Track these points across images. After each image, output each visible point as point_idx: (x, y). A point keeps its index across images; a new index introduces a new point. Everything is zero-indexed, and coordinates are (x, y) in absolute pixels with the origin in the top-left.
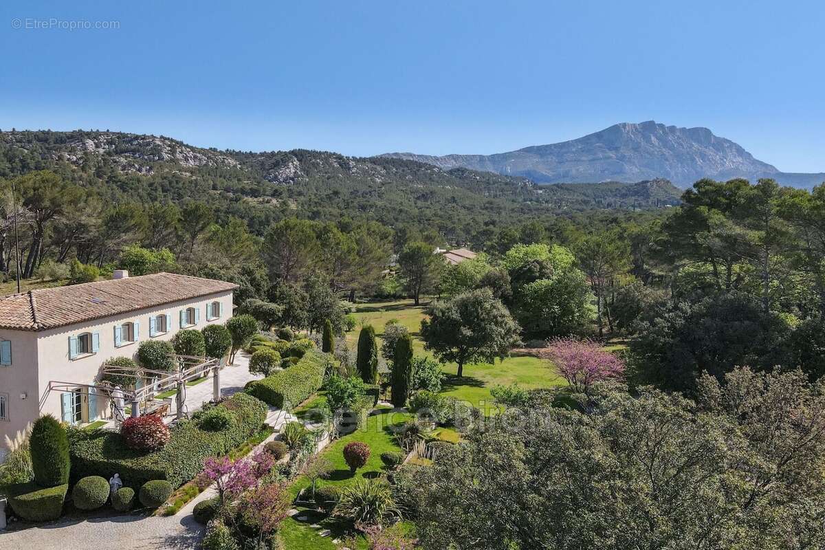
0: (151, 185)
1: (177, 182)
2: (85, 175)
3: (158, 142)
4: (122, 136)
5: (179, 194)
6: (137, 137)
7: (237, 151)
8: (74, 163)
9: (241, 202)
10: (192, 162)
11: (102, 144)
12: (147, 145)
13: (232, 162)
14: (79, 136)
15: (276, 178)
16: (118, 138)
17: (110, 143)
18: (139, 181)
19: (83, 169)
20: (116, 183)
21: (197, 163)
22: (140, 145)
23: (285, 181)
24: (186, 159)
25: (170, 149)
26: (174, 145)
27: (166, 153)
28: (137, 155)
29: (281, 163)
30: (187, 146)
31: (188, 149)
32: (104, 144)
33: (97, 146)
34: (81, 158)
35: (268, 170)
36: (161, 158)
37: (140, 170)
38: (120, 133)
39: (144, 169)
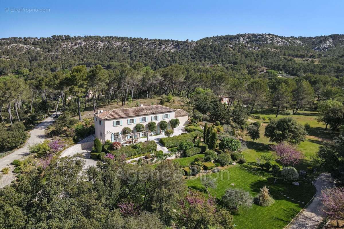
0: (257, 55)
1: (268, 53)
2: (233, 52)
3: (267, 36)
4: (253, 35)
5: (267, 58)
6: (259, 35)
7: (303, 36)
8: (231, 48)
9: (292, 61)
10: (280, 43)
11: (246, 39)
12: (263, 38)
13: (299, 42)
14: (238, 36)
15: (319, 48)
16: (252, 36)
17: (248, 38)
18: (253, 53)
19: (234, 50)
20: (244, 54)
21: (282, 44)
22: (260, 38)
23: (323, 49)
24: (278, 43)
25: (271, 38)
26: (273, 37)
27: (269, 40)
28: (258, 42)
29: (323, 41)
30: (279, 37)
31: (279, 38)
32: (247, 39)
33: (244, 40)
34: (234, 46)
35: (316, 45)
36: (267, 43)
37: (254, 49)
38: (253, 34)
39: (256, 48)
